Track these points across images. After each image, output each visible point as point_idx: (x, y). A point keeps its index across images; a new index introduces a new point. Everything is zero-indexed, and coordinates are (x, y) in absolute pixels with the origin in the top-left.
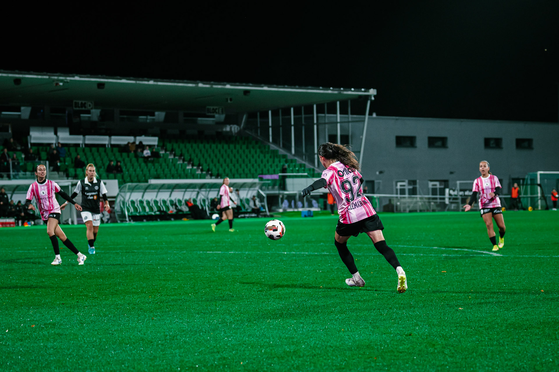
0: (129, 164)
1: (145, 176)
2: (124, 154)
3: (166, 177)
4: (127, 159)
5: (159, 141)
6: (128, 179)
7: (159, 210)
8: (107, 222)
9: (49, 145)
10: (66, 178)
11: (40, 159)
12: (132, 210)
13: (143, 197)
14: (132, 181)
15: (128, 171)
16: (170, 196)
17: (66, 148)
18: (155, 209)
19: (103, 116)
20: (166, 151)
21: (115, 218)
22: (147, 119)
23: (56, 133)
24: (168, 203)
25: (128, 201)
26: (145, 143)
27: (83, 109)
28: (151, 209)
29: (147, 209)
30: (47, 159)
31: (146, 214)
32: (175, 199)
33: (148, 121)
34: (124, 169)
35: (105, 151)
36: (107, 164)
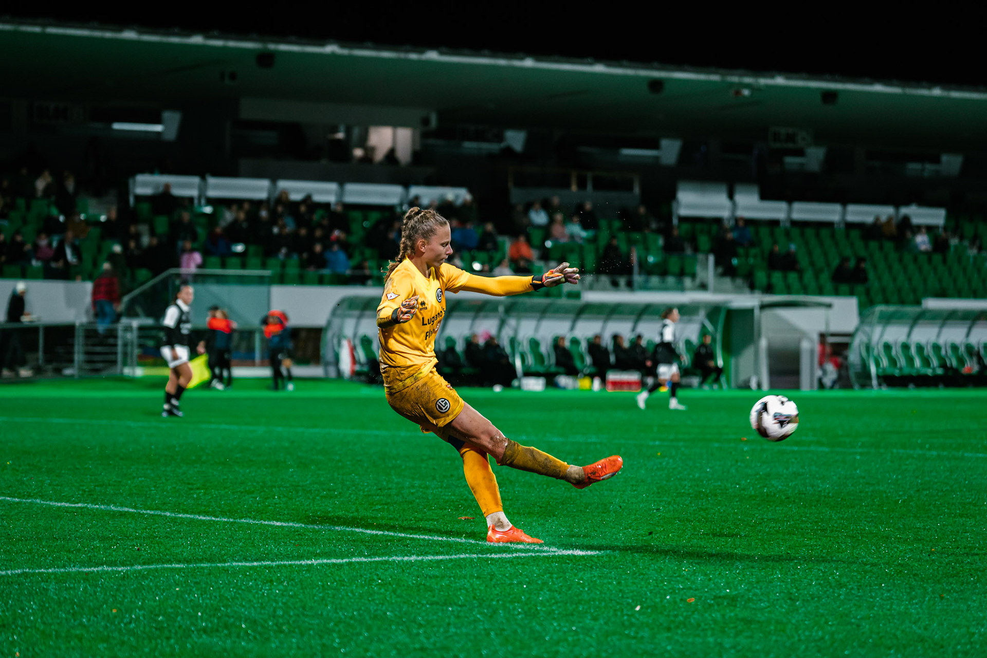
0: (882, 266)
1: (914, 291)
2: (873, 245)
3: (959, 295)
4: (878, 255)
5: (948, 217)
6: (880, 297)
7: (943, 365)
8: (832, 387)
9: (718, 221)
10: (747, 290)
11: (696, 250)
12: (885, 362)
13: (909, 335)
14: (887, 302)
15: (880, 279)
16: (968, 335)
17: (751, 230)
18: (935, 362)
19: (829, 162)
20: (962, 238)
21: (848, 378)
22: (923, 170)
23: (731, 196)
24: (962, 349)
25: (878, 343)
26: (915, 221)
27: (790, 145)
28: (926, 362)
29: (918, 363)
30: (712, 251)
31: (914, 373)
32: (979, 344)
33: (926, 174)
34: (871, 275)
35: (833, 236)
36: (835, 262)
